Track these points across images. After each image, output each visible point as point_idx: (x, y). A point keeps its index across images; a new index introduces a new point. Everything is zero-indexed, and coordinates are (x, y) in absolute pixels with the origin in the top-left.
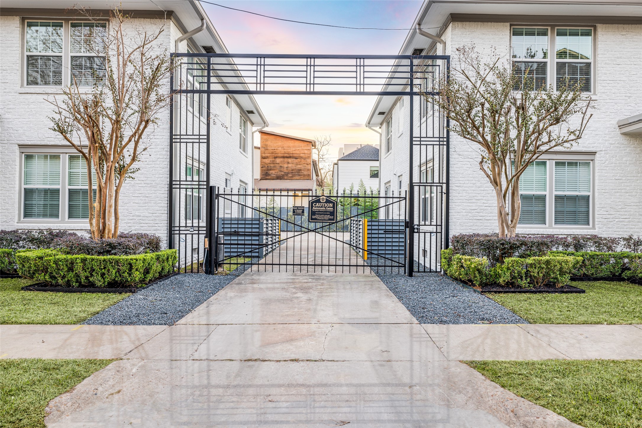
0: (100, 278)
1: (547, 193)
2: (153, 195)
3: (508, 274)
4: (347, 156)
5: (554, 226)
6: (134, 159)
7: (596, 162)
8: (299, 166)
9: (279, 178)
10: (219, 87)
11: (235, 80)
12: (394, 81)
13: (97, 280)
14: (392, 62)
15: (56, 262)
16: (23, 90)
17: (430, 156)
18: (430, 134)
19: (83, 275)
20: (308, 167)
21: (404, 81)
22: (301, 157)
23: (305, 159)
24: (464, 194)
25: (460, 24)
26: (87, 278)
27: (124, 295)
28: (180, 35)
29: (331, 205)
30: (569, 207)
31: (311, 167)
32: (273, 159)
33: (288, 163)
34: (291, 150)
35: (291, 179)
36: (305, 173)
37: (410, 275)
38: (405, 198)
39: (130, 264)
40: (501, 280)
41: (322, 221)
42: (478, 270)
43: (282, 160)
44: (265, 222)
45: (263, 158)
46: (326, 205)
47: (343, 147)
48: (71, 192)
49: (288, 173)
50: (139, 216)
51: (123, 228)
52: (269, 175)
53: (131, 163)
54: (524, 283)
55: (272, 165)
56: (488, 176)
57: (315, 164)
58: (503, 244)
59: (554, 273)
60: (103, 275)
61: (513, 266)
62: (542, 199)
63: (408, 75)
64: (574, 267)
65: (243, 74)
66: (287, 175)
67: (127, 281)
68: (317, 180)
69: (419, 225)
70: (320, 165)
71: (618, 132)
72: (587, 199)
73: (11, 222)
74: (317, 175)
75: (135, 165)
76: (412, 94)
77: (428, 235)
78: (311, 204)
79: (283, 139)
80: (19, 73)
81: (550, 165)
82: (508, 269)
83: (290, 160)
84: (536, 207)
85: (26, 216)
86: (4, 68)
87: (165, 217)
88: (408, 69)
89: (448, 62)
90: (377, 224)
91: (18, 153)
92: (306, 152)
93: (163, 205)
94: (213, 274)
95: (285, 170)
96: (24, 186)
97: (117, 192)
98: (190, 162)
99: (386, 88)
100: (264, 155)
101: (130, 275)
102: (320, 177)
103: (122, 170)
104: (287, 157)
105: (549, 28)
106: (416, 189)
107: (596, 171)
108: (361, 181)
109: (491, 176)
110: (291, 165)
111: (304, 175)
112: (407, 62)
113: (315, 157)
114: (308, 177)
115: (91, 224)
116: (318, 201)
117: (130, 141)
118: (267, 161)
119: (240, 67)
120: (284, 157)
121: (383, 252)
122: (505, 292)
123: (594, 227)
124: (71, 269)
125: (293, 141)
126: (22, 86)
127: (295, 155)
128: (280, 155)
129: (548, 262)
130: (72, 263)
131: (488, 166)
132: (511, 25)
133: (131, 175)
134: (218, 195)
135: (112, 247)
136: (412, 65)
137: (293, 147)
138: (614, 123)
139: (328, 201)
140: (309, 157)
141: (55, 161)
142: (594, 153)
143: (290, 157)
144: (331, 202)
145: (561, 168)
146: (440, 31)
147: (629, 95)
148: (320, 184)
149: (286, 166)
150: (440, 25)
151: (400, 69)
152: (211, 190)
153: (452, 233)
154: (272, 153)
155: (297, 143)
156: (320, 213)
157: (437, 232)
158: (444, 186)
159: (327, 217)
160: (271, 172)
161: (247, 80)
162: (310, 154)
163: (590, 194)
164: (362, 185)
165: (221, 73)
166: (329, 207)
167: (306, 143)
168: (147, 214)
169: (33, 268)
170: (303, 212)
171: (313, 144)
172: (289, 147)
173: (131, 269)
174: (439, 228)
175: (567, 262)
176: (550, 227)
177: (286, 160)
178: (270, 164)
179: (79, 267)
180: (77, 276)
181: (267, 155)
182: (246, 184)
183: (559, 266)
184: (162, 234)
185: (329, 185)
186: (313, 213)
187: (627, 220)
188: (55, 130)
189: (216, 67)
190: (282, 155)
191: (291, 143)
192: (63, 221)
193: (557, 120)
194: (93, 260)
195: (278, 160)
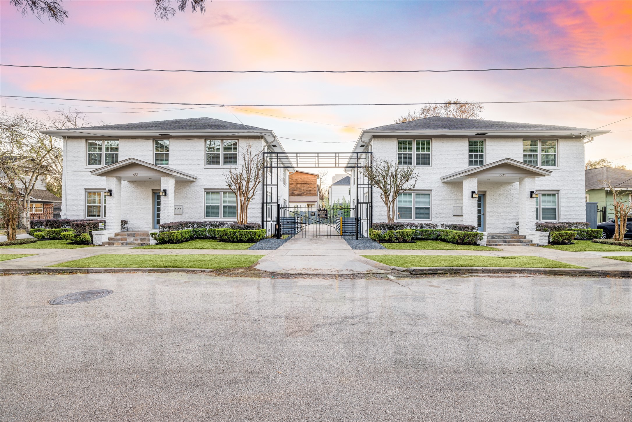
0: (244, 238)
1: (412, 206)
2: (256, 208)
3: (388, 236)
4: (336, 183)
5: (415, 219)
6: (253, 195)
7: (432, 194)
8: (310, 189)
9: (299, 195)
10: (282, 165)
11: (287, 160)
12: (350, 162)
13: (244, 239)
14: (350, 155)
15: (230, 232)
16: (206, 167)
17: (367, 191)
18: (365, 183)
19: (239, 236)
20: (315, 189)
21: (355, 162)
22: (311, 184)
23: (313, 184)
24: (379, 207)
25: (377, 139)
26: (240, 237)
27: (253, 244)
28: (265, 144)
29: (326, 211)
30: (422, 212)
31: (317, 189)
32: (296, 185)
33: (304, 187)
34: (306, 180)
35: (306, 195)
36: (313, 192)
37: (357, 239)
38: (355, 209)
39: (255, 233)
40: (386, 238)
41: (322, 218)
42: (378, 235)
43: (300, 185)
44: (297, 219)
45: (290, 184)
46: (324, 211)
47: (335, 175)
48: (224, 206)
49: (304, 192)
50: (251, 216)
51: (249, 221)
52: (294, 193)
53: (252, 197)
54: (394, 239)
55: (295, 188)
56: (383, 201)
57: (318, 187)
58: (387, 226)
59: (405, 236)
60: (246, 236)
61: (390, 233)
62: (411, 208)
63: (356, 160)
64: (412, 233)
65: (291, 160)
66: (303, 193)
67: (254, 239)
68: (320, 196)
69: (360, 219)
70: (322, 187)
71: (441, 182)
72: (428, 208)
73: (202, 219)
74: (320, 193)
75: (253, 197)
76: (357, 167)
77: (364, 223)
78: (318, 211)
79: (301, 174)
80: (204, 161)
81: (414, 195)
82: (388, 234)
83: (305, 185)
84: (408, 212)
85: (206, 216)
86: (198, 159)
87: (261, 216)
88: (356, 157)
89: (372, 154)
90: (349, 219)
91: (204, 192)
92: (314, 181)
93: (260, 212)
94: (279, 239)
95: (302, 191)
96: (206, 205)
97: (247, 207)
98: (268, 194)
99: (347, 165)
100: (291, 183)
101: (255, 237)
102: (321, 193)
103: (249, 200)
104: (303, 184)
105: (413, 140)
106: (359, 205)
107: (432, 197)
108: (344, 197)
109: (385, 201)
110: (306, 188)
111: (313, 194)
112: (355, 154)
113: (318, 183)
114: (315, 195)
115: (238, 219)
116: (321, 210)
117: (252, 189)
118: (292, 186)
119: (290, 158)
120: (301, 184)
121: (352, 232)
122: (387, 243)
123: (431, 220)
124: (235, 235)
125: (306, 175)
126: (205, 166)
127: (308, 183)
128: (299, 182)
129: (402, 232)
130: (235, 233)
131: (383, 197)
132: (397, 139)
133: (251, 201)
134: (281, 208)
135: (248, 227)
136: (357, 156)
137: (307, 178)
138: (439, 178)
139: (324, 210)
140: (315, 184)
141: (218, 195)
142: (431, 190)
143: (305, 184)
144: (326, 210)
145: (418, 196)
146: (369, 141)
147: (445, 167)
148: (322, 198)
149: (303, 188)
150: (369, 139)
151: (353, 157)
152: (278, 206)
153: (374, 222)
154: (295, 181)
155: (309, 176)
156: (321, 215)
157: (367, 222)
158: (370, 203)
159: (324, 216)
160: (295, 192)
161: (292, 162)
162: (316, 182)
163: (430, 206)
164: (344, 199)
165: (282, 160)
166: (325, 212)
167: (314, 176)
168: (254, 215)
169: (222, 234)
170: (315, 214)
171: (318, 176)
172: (304, 178)
173: (255, 235)
174: (368, 220)
175: (409, 232)
176: (414, 220)
177: (303, 185)
178: (294, 187)
179: (237, 234)
180: (237, 237)
181: (292, 182)
182: (286, 200)
183: (406, 233)
184: (260, 223)
185: (326, 198)
186: (319, 215)
187: (444, 217)
188: (227, 186)
189: (280, 157)
190: (301, 182)
191: (305, 176)
192: (221, 218)
193: (407, 180)
194: (242, 231)
195: (298, 185)
